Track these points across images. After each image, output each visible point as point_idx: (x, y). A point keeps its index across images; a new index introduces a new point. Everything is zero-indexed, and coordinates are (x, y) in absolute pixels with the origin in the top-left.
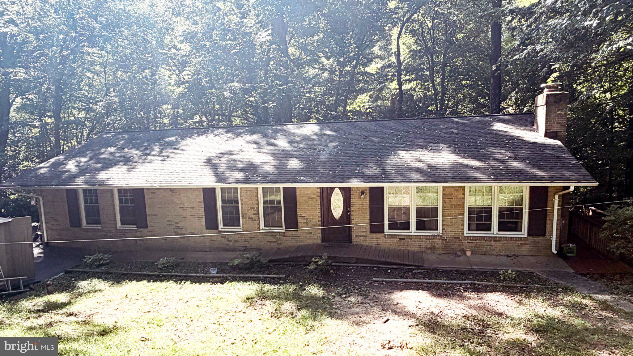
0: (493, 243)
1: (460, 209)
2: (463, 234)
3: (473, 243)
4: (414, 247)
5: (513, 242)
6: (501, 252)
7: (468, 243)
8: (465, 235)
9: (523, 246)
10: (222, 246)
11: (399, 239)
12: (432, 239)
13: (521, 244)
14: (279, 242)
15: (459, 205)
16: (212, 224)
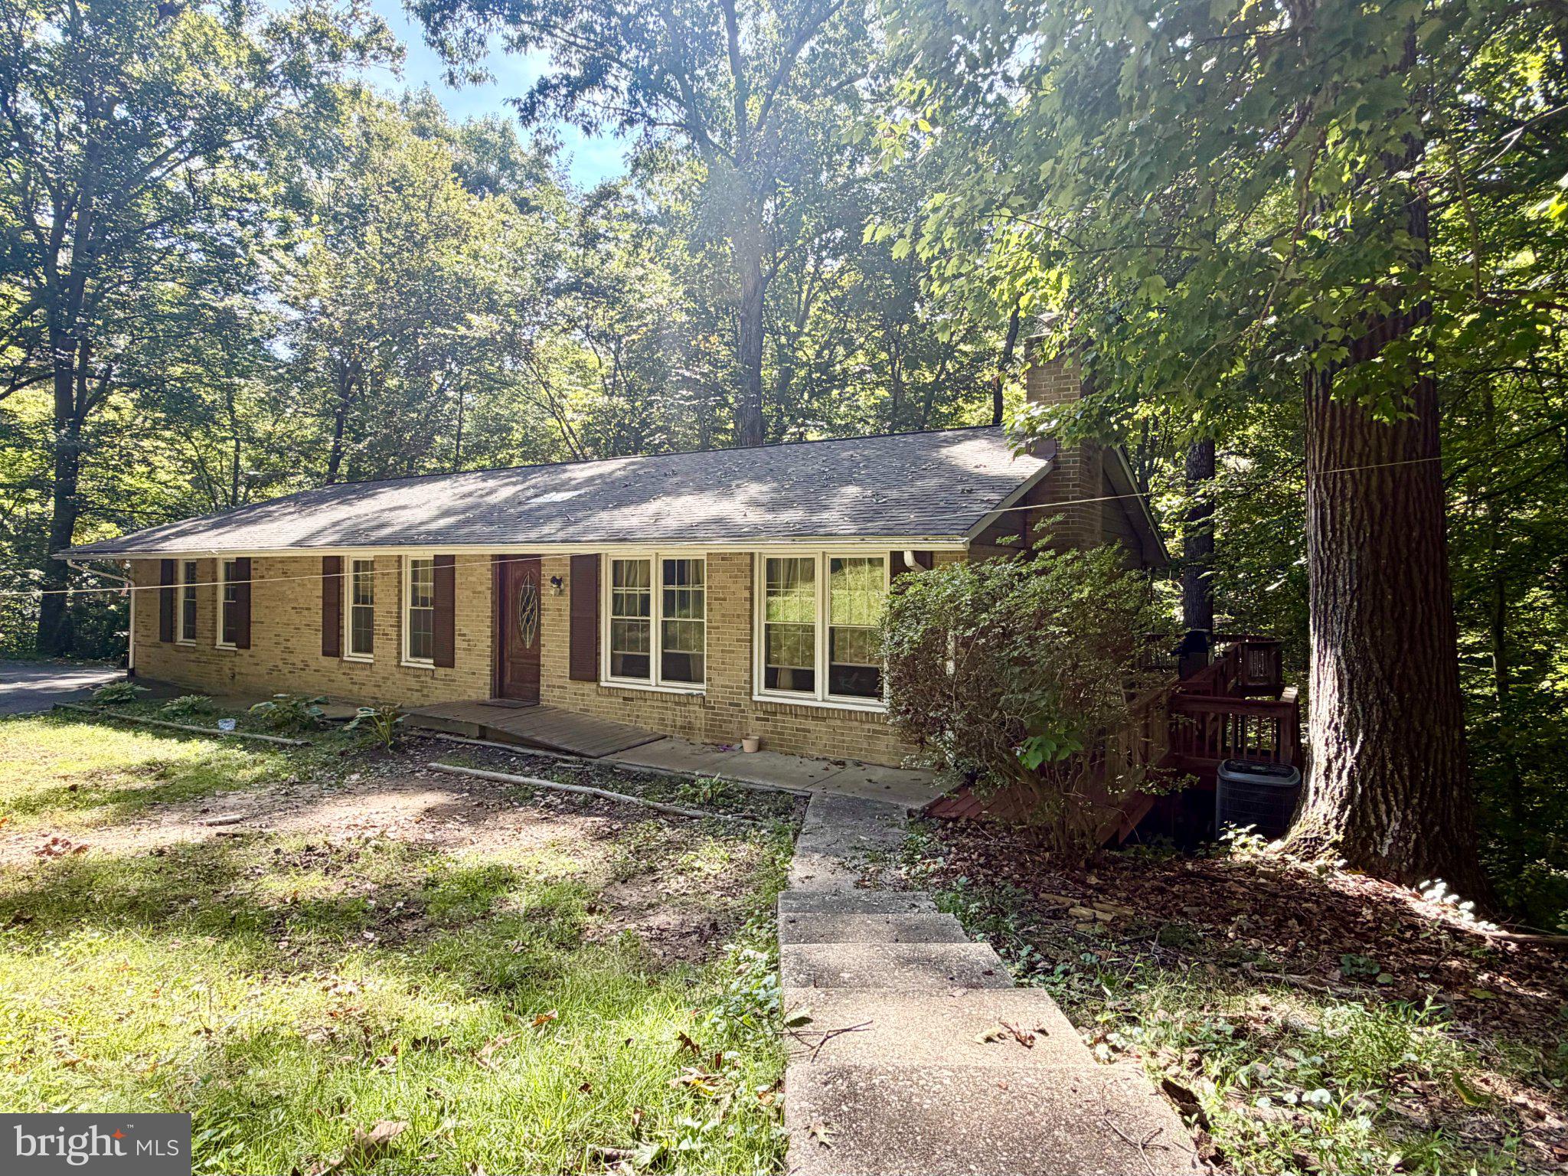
0: (810, 724)
1: (742, 626)
2: (751, 694)
3: (767, 720)
4: (649, 720)
5: (856, 724)
6: (828, 751)
7: (758, 719)
8: (756, 698)
9: (878, 739)
10: (343, 694)
11: (625, 699)
12: (685, 705)
13: (874, 731)
14: (425, 692)
15: (738, 616)
16: (333, 648)
